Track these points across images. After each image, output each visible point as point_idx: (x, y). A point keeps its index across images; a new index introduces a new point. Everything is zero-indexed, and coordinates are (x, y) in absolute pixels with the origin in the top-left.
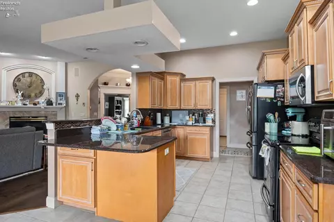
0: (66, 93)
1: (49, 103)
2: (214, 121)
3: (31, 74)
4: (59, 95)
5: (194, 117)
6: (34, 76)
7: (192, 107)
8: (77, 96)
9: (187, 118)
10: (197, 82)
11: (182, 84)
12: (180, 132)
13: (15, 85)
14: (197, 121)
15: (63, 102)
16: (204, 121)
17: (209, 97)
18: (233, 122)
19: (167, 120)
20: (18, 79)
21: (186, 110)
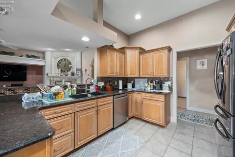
0: (81, 69)
1: (73, 74)
2: (171, 88)
3: (65, 59)
4: (78, 70)
5: (152, 84)
6: (67, 61)
7: (149, 75)
8: (86, 70)
9: (146, 85)
10: (154, 53)
11: (141, 57)
12: (137, 97)
13: (58, 66)
14: (154, 88)
15: (80, 74)
16: (161, 88)
17: (165, 65)
18: (193, 88)
19: (130, 86)
20: (59, 62)
21: (146, 78)
